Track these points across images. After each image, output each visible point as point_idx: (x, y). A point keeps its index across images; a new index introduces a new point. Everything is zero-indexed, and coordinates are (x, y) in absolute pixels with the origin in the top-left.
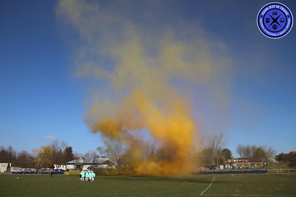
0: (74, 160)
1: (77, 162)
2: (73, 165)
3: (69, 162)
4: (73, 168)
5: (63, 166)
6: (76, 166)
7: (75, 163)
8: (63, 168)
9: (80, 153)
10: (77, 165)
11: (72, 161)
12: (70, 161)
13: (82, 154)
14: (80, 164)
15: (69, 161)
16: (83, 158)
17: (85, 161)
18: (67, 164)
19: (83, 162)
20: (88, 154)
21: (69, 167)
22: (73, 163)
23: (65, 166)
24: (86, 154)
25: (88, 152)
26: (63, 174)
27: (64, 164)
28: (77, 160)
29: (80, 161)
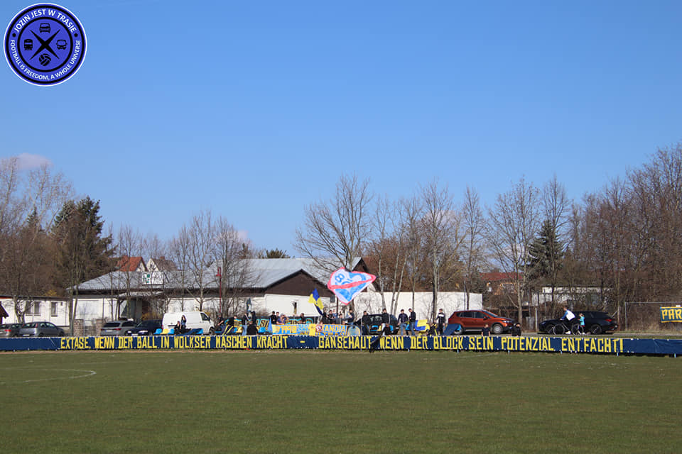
0: (116, 274)
1: (134, 283)
2: (107, 301)
3: (86, 286)
4: (107, 314)
5: (54, 305)
6: (125, 303)
7: (122, 286)
8: (54, 314)
9: (144, 237)
10: (134, 299)
11: (105, 278)
12: (93, 278)
13: (156, 242)
14: (149, 294)
15: (83, 279)
16: (162, 263)
17: (175, 277)
18: (74, 293)
19: (163, 284)
20: (190, 237)
21: (85, 309)
22: (108, 286)
23: (62, 304)
24: (177, 238)
25: (189, 228)
26: (54, 350)
27: (59, 296)
28: (130, 272)
29: (148, 276)
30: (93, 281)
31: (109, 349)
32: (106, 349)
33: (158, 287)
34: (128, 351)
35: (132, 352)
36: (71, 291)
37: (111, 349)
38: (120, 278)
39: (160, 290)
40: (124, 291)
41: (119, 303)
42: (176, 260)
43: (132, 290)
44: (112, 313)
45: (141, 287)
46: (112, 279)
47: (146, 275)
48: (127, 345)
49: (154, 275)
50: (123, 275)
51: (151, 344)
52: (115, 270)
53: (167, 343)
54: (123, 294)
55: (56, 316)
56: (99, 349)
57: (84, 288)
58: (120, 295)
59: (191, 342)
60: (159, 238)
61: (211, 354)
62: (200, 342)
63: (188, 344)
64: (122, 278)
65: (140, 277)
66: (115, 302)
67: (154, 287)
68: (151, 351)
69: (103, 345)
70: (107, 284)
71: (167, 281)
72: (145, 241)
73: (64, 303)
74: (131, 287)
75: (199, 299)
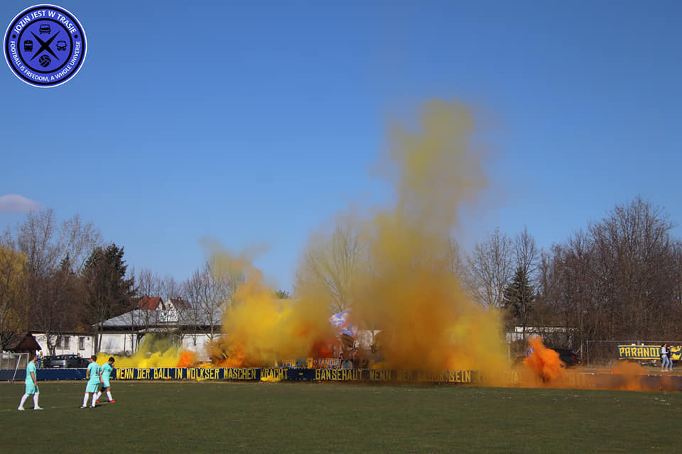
0: (136, 312)
1: (152, 321)
2: (128, 336)
3: (110, 322)
4: (128, 348)
5: (81, 340)
7: (142, 323)
8: (81, 348)
9: (162, 278)
11: (127, 316)
12: (116, 316)
13: (172, 283)
14: (165, 330)
15: (108, 317)
16: (179, 303)
17: (189, 315)
18: (99, 329)
19: (178, 322)
20: (203, 279)
21: (110, 344)
22: (129, 323)
23: (89, 339)
24: (191, 279)
25: (201, 271)
26: (80, 379)
27: (86, 332)
28: (149, 311)
29: (165, 314)
30: (116, 318)
31: (129, 379)
32: (126, 379)
33: (173, 324)
34: (145, 382)
35: (149, 382)
36: (97, 328)
37: (131, 379)
38: (140, 316)
39: (175, 326)
40: (143, 327)
41: (139, 339)
42: (190, 300)
43: (151, 327)
44: (132, 347)
45: (158, 324)
46: (132, 316)
47: (163, 314)
48: (144, 376)
49: (170, 314)
50: (143, 313)
51: (166, 375)
52: (136, 309)
53: (180, 374)
54: (142, 331)
55: (84, 350)
56: (120, 379)
57: (109, 324)
58: (140, 331)
59: (202, 373)
60: (175, 280)
61: (219, 384)
62: (209, 373)
63: (199, 375)
64: (142, 315)
65: (157, 315)
66: (135, 338)
67: (170, 324)
68: (165, 382)
69: (123, 376)
70: (128, 322)
71: (181, 319)
72: (163, 283)
73: (91, 338)
74: (150, 324)
75: (209, 335)
